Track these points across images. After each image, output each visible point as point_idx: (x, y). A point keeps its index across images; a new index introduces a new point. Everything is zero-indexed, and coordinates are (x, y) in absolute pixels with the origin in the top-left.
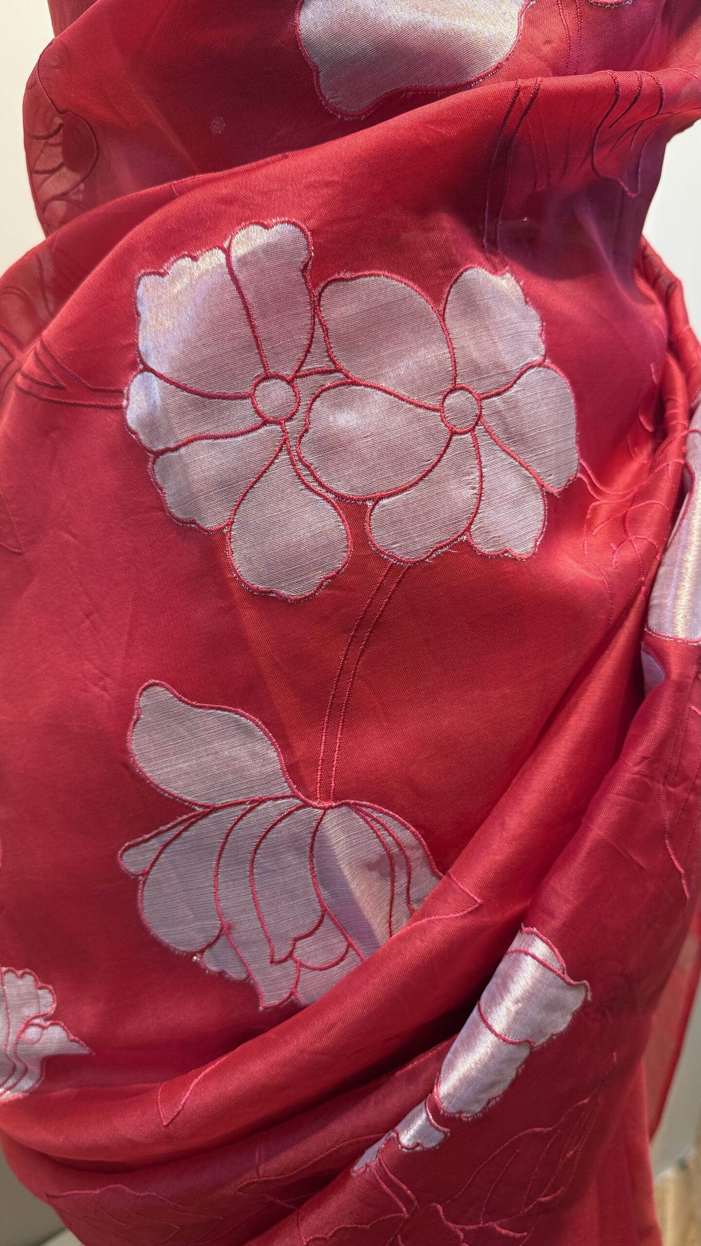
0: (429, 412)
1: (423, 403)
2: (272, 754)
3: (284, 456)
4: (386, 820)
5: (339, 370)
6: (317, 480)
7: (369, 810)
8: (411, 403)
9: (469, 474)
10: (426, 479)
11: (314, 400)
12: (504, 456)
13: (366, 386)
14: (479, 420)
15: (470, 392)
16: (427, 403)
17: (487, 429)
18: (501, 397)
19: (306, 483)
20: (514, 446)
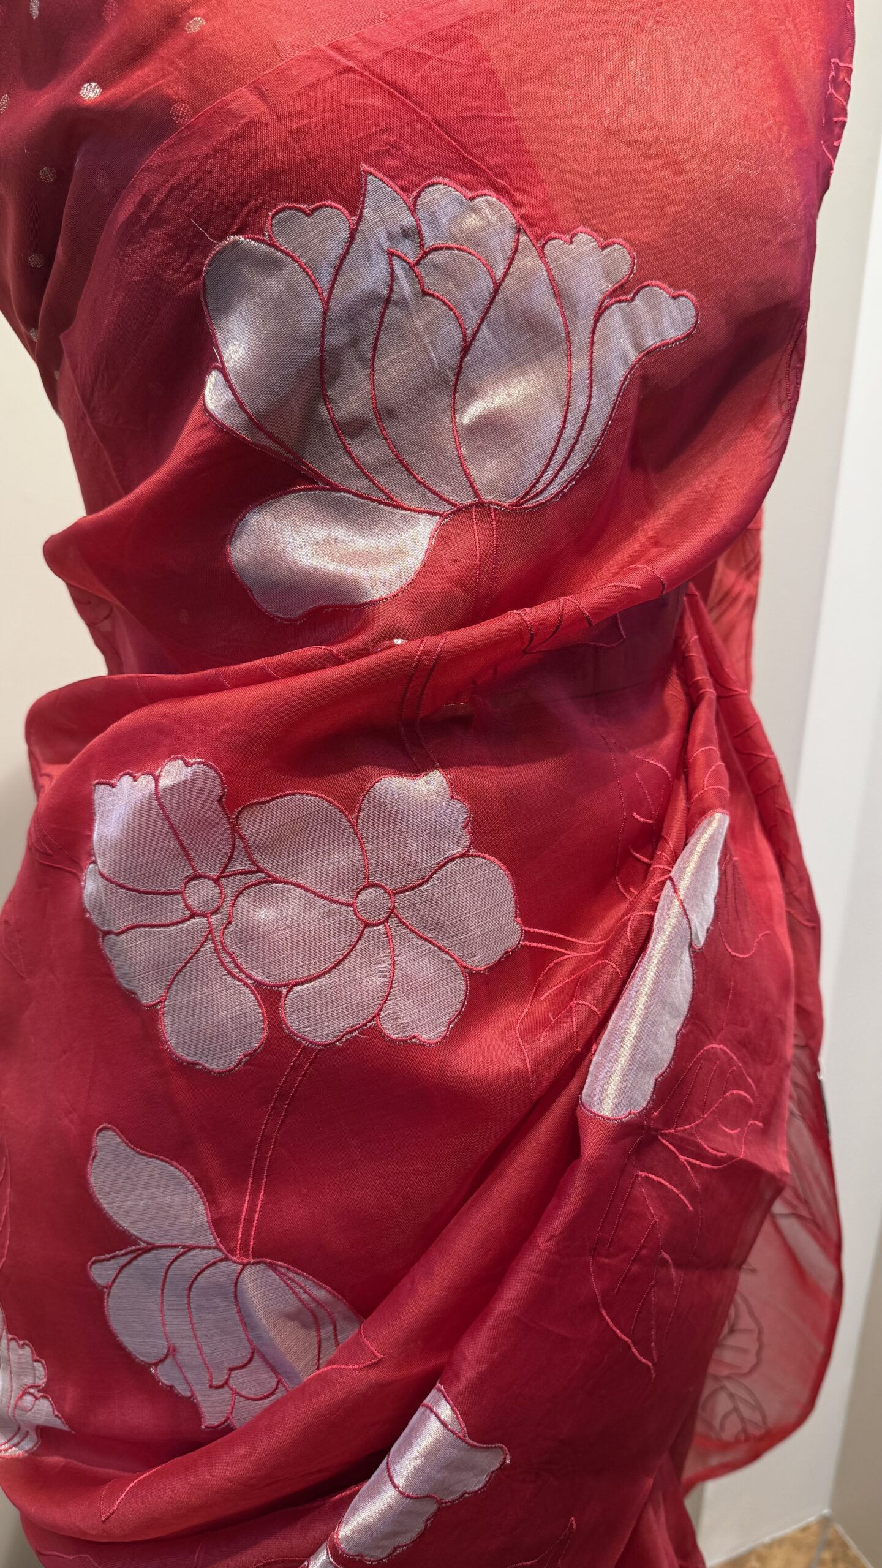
0: (343, 907)
1: (337, 898)
2: (201, 1208)
3: (209, 946)
4: (300, 1280)
5: (260, 870)
6: (238, 966)
7: (283, 1270)
8: (325, 898)
9: (381, 962)
10: (339, 967)
11: (237, 896)
12: (421, 942)
13: (285, 883)
14: (392, 911)
15: (383, 888)
16: (342, 898)
17: (401, 921)
18: (417, 890)
19: (226, 969)
20: (432, 933)
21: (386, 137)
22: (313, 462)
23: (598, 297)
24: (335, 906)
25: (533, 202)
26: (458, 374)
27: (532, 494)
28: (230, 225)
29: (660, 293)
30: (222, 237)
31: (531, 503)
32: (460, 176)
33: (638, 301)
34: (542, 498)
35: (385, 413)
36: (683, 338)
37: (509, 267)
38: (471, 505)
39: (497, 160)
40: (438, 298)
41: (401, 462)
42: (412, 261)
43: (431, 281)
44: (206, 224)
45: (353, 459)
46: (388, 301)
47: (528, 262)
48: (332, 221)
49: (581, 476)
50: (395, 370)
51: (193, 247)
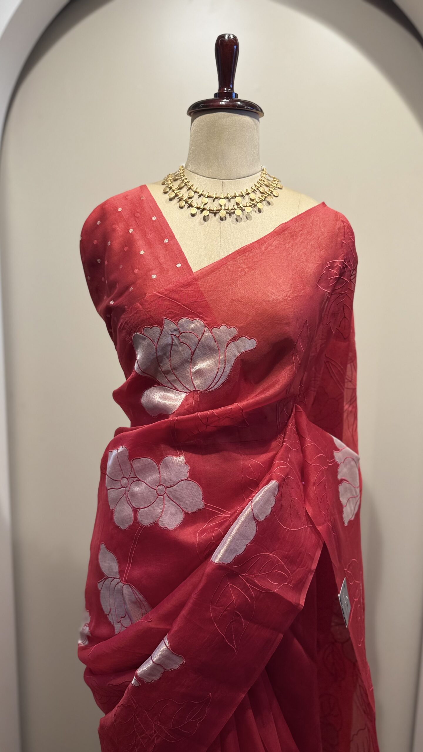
0: (154, 490)
2: (117, 567)
3: (125, 496)
4: (136, 591)
5: (137, 477)
6: (130, 502)
7: (133, 588)
8: (150, 487)
9: (161, 506)
10: (151, 506)
11: (131, 484)
12: (172, 502)
13: (142, 482)
14: (166, 493)
15: (164, 486)
16: (154, 488)
17: (167, 495)
18: (172, 488)
19: (128, 502)
20: (175, 500)
21: (169, 310)
22: (159, 379)
23: (228, 341)
24: (151, 489)
25: (209, 319)
26: (191, 360)
27: (209, 388)
28: (136, 330)
29: (245, 339)
30: (134, 333)
31: (209, 391)
32: (189, 316)
33: (239, 341)
34: (212, 389)
35: (174, 369)
36: (253, 349)
37: (203, 335)
38: (194, 391)
39: (200, 311)
40: (184, 343)
41: (178, 380)
42: (178, 336)
43: (182, 340)
44: (132, 330)
45: (167, 379)
46: (172, 345)
47: (207, 334)
48: (156, 329)
49: (224, 384)
50: (175, 360)
51: (130, 334)
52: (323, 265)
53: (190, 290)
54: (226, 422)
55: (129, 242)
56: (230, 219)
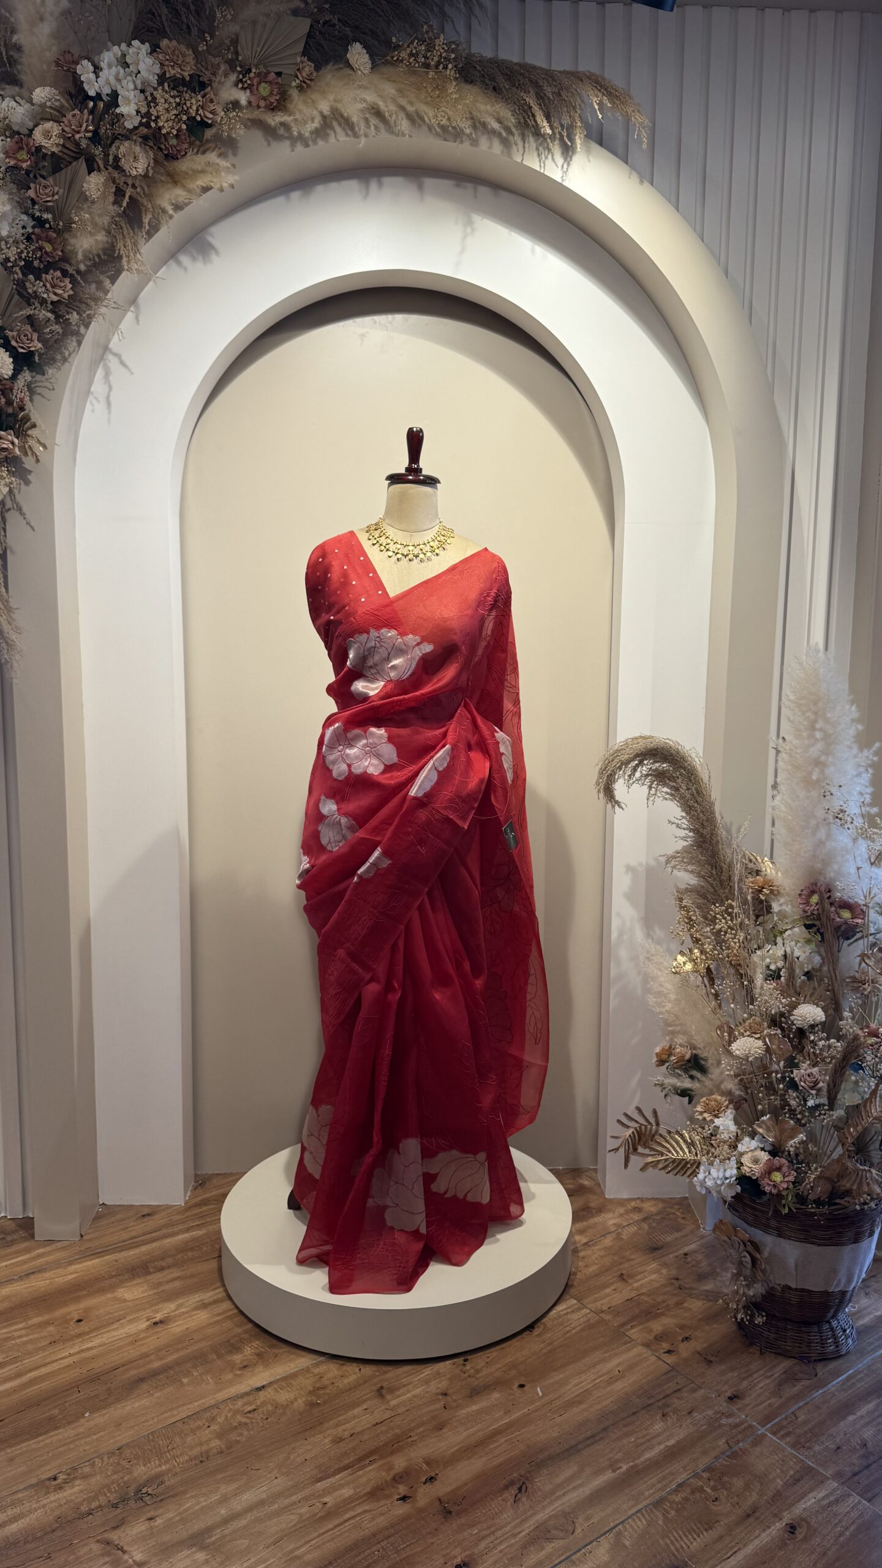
3: (341, 758)
5: (349, 743)
6: (345, 761)
9: (369, 761)
10: (361, 761)
11: (345, 749)
12: (376, 757)
13: (354, 746)
14: (372, 752)
15: (371, 748)
16: (363, 749)
17: (373, 754)
18: (377, 748)
19: (343, 761)
20: (378, 756)
21: (374, 623)
22: (365, 673)
23: (414, 645)
24: (361, 750)
25: (401, 630)
26: (388, 658)
27: (400, 678)
28: (350, 637)
30: (348, 639)
31: (400, 681)
32: (388, 627)
33: (421, 645)
34: (403, 680)
36: (431, 651)
37: (396, 641)
38: (390, 680)
39: (395, 624)
40: (384, 647)
41: (378, 673)
42: (379, 641)
43: (382, 644)
44: (347, 637)
45: (370, 672)
46: (375, 647)
47: (400, 640)
48: (365, 636)
49: (411, 675)
50: (377, 658)
51: (345, 640)
52: (481, 594)
53: (388, 609)
54: (413, 704)
55: (345, 575)
56: (416, 561)
